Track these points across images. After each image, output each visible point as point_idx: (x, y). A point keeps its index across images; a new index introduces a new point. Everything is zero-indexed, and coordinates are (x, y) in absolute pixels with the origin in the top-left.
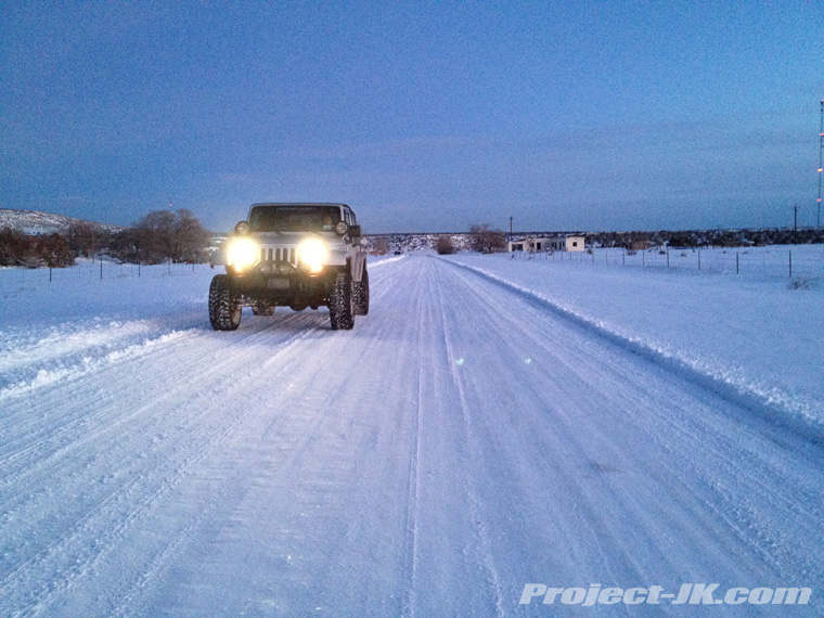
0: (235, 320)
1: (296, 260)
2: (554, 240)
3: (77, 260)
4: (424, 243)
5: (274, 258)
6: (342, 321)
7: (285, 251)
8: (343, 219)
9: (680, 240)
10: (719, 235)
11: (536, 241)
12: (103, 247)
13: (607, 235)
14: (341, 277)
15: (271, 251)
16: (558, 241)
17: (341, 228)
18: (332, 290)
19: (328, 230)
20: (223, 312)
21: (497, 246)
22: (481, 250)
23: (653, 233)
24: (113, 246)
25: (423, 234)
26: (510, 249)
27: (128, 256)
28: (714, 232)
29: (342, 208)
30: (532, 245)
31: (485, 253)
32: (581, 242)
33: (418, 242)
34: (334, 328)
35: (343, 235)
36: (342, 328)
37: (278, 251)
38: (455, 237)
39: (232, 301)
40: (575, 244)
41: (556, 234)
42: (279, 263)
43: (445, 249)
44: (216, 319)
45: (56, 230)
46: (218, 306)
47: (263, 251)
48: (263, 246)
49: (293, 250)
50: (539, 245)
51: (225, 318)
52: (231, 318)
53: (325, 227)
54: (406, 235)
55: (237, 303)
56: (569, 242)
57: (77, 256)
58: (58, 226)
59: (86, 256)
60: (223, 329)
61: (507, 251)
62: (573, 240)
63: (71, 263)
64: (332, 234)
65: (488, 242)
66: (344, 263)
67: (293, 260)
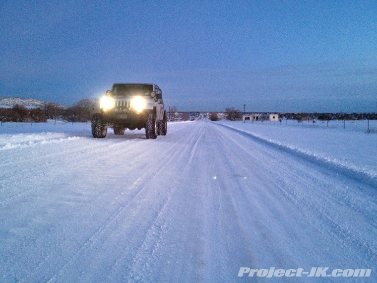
0: (104, 134)
1: (131, 107)
2: (265, 115)
3: (48, 120)
4: (205, 116)
5: (121, 105)
6: (151, 135)
7: (126, 103)
8: (154, 90)
9: (323, 117)
10: (342, 115)
11: (256, 115)
12: (60, 115)
13: (290, 114)
14: (151, 115)
15: (119, 102)
16: (266, 116)
17: (153, 94)
18: (147, 120)
19: (146, 95)
20: (98, 129)
21: (238, 117)
22: (230, 119)
23: (311, 114)
24: (64, 115)
25: (205, 112)
26: (244, 119)
27: (71, 119)
28: (340, 114)
29: (154, 86)
30: (254, 117)
31: (232, 120)
32: (277, 116)
33: (203, 116)
34: (148, 138)
35: (153, 97)
36: (151, 138)
37: (123, 102)
38: (219, 114)
39: (102, 125)
40: (274, 117)
41: (266, 113)
42: (123, 108)
43: (214, 118)
44: (95, 133)
45: (39, 107)
46: (96, 126)
47: (116, 102)
48: (117, 100)
49: (129, 102)
50: (257, 117)
51: (99, 132)
52: (102, 133)
53: (146, 94)
54: (197, 112)
55: (104, 126)
56: (271, 116)
57: (48, 118)
58: (40, 105)
59: (52, 118)
60: (97, 137)
61: (242, 120)
62: (273, 115)
63: (45, 121)
64: (148, 97)
65: (233, 115)
66: (152, 108)
67: (129, 107)
